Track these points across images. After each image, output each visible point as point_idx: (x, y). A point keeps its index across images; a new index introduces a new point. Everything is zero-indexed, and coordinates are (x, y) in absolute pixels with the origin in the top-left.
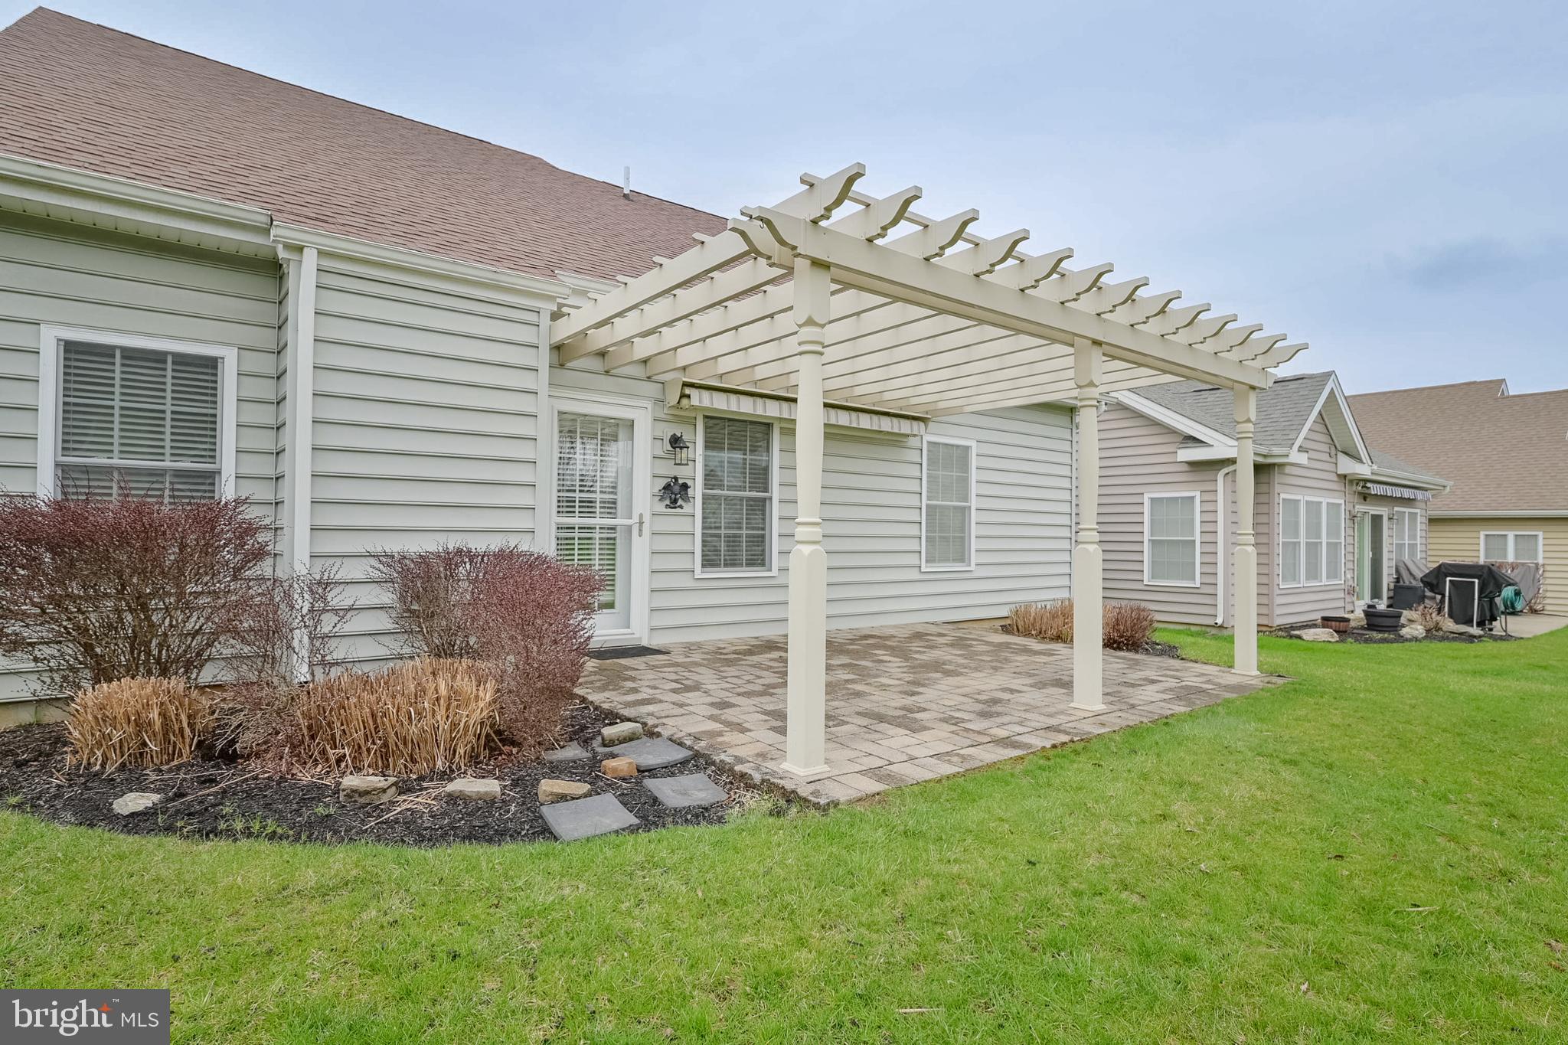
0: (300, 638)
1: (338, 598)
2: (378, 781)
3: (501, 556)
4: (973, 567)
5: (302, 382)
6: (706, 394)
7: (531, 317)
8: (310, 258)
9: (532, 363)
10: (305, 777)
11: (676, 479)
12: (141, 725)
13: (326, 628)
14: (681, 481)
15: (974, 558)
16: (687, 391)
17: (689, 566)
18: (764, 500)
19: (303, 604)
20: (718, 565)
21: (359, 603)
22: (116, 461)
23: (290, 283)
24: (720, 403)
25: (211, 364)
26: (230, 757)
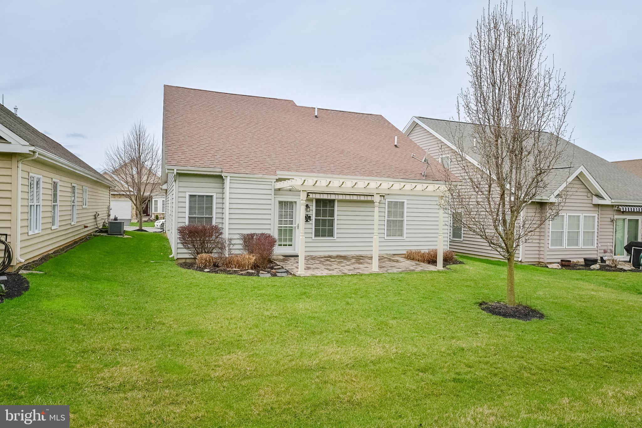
0: (227, 248)
1: (233, 242)
2: (238, 270)
3: (263, 234)
4: (405, 238)
5: (227, 201)
6: (314, 195)
7: (270, 183)
8: (229, 178)
9: (270, 193)
10: (228, 269)
11: (307, 215)
12: (206, 260)
13: (231, 247)
14: (309, 216)
15: (405, 235)
16: (309, 194)
17: (311, 236)
18: (333, 219)
19: (227, 242)
20: (320, 236)
21: (236, 243)
22: (197, 216)
23: (225, 182)
24: (318, 196)
25: (212, 196)
26: (218, 266)
